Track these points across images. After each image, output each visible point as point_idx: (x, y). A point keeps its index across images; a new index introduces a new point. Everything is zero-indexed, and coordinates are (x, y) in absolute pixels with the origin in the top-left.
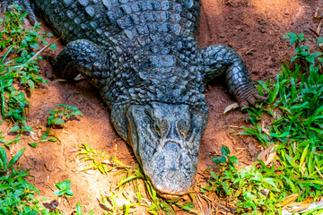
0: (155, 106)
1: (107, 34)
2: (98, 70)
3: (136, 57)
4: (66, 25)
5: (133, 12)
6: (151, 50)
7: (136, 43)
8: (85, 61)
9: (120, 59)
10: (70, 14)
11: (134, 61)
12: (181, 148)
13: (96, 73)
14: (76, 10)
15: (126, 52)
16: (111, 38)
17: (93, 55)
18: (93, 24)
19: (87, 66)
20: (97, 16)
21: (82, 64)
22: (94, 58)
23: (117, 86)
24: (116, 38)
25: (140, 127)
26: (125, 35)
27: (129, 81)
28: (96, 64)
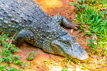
0: (61, 37)
1: (27, 25)
2: (33, 37)
3: (42, 27)
4: (9, 30)
5: (31, 15)
6: (45, 23)
7: (39, 23)
8: (27, 36)
9: (37, 30)
10: (10, 26)
11: (42, 29)
12: (77, 45)
13: (32, 38)
14: (11, 23)
15: (38, 27)
16: (29, 26)
17: (29, 33)
18: (20, 25)
19: (29, 37)
20: (21, 21)
21: (27, 37)
22: (30, 34)
23: (41, 39)
24: (32, 25)
25: (61, 46)
26: (34, 22)
27: (44, 35)
28: (31, 35)
